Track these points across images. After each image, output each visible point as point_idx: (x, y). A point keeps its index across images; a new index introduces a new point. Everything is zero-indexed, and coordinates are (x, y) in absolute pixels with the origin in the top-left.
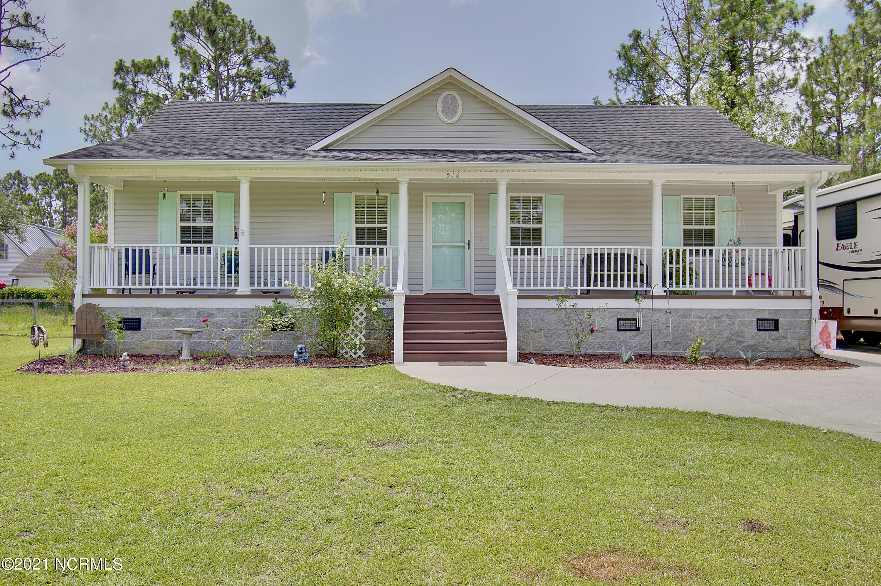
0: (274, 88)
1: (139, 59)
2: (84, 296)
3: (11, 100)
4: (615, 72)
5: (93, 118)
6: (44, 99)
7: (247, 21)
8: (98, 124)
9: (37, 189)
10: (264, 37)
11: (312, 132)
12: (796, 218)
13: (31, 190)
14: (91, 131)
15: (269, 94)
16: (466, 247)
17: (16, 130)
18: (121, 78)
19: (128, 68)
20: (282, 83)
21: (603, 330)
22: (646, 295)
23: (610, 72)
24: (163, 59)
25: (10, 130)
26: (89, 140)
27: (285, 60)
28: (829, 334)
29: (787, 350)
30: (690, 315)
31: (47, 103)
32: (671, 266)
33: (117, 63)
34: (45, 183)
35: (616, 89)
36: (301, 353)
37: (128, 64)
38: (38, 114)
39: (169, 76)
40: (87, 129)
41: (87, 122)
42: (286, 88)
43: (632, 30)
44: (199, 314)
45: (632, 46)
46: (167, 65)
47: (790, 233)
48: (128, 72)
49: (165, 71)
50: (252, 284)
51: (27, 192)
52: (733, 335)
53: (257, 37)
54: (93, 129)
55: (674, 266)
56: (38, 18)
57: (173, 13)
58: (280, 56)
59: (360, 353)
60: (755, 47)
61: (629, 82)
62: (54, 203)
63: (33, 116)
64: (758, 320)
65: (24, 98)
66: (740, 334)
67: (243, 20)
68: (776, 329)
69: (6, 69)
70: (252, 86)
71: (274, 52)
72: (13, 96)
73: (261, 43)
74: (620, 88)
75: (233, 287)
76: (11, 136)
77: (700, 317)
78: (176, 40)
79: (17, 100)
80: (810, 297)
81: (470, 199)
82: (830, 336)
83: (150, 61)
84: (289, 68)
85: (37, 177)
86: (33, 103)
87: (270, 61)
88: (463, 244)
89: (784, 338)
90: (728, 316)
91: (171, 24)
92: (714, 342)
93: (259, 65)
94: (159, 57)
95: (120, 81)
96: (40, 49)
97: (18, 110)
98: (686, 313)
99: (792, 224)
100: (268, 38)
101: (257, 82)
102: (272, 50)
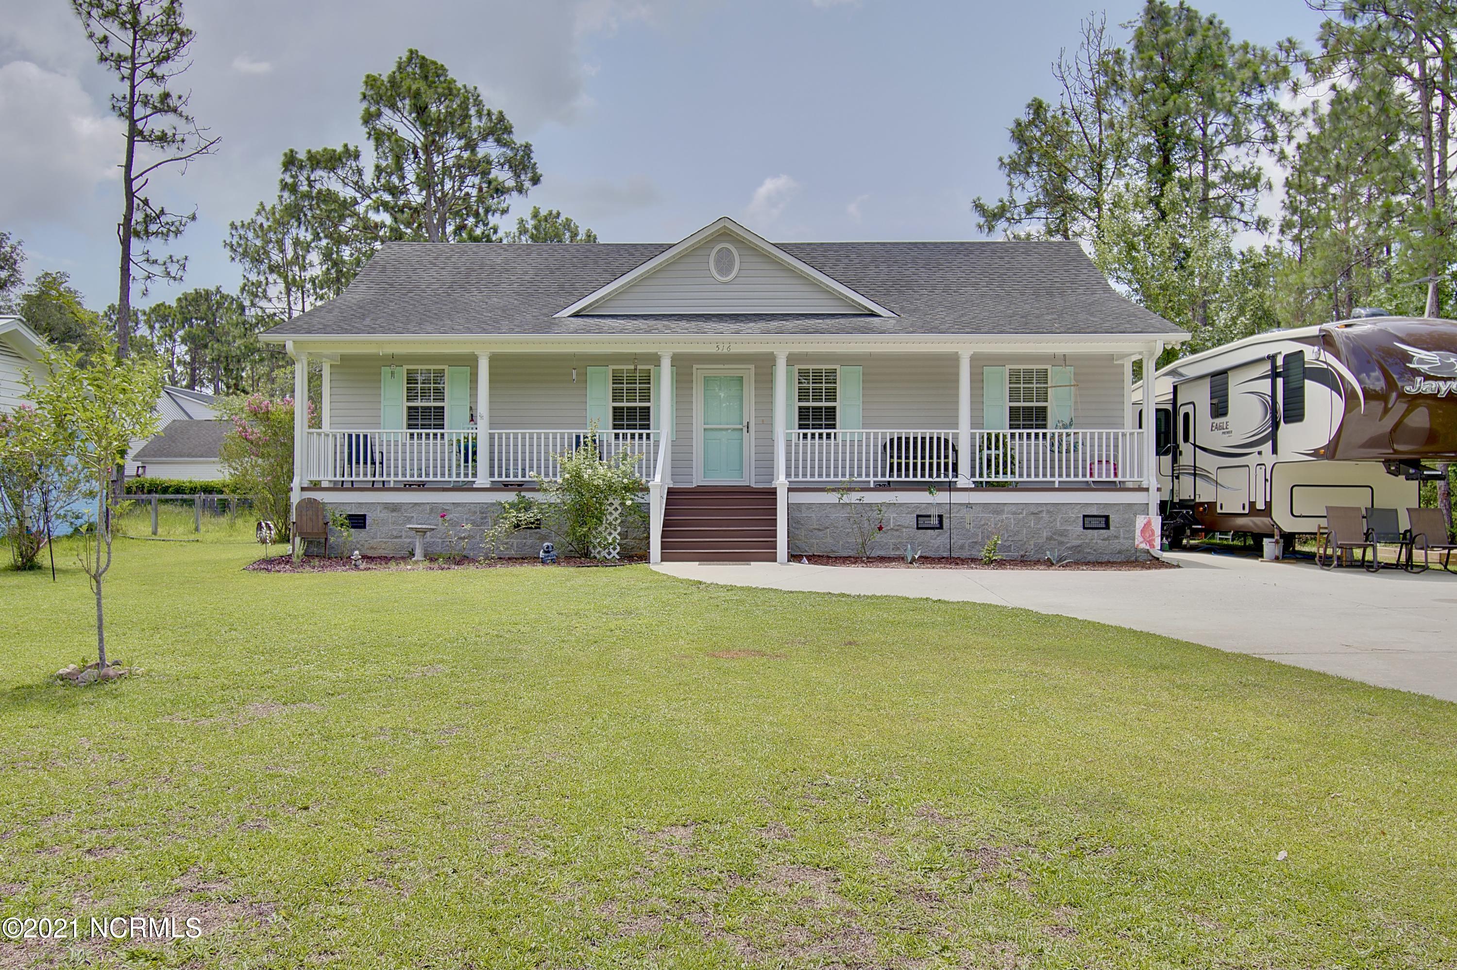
0: (511, 183)
1: (317, 148)
2: (303, 489)
3: (147, 216)
4: (1006, 160)
5: (243, 226)
6: (190, 213)
7: (470, 87)
8: (250, 235)
9: (152, 328)
10: (495, 111)
11: (561, 287)
12: (1175, 388)
13: (143, 331)
14: (240, 245)
15: (503, 193)
16: (745, 430)
17: (153, 258)
18: (292, 176)
19: (302, 161)
20: (523, 177)
21: (899, 528)
22: (950, 487)
23: (1001, 159)
24: (352, 148)
25: (144, 257)
26: (237, 260)
27: (527, 143)
28: (1153, 531)
29: (1119, 552)
30: (1003, 511)
31: (194, 218)
32: (989, 452)
33: (285, 155)
34: (164, 319)
35: (1010, 184)
36: (548, 552)
37: (302, 156)
38: (178, 232)
39: (360, 172)
40: (234, 243)
41: (234, 232)
42: (527, 184)
43: (1032, 98)
44: (432, 510)
45: (1031, 123)
46: (357, 156)
47: (1169, 407)
48: (301, 167)
49: (354, 164)
50: (492, 475)
51: (139, 333)
52: (1055, 534)
53: (485, 112)
54: (242, 242)
55: (993, 452)
56: (180, 97)
57: (364, 79)
58: (519, 138)
59: (614, 553)
60: (1211, 123)
61: (1028, 173)
62: (177, 350)
63: (172, 235)
64: (1084, 516)
65: (162, 212)
66: (1063, 533)
67: (465, 87)
68: (1107, 527)
69: (141, 175)
70: (477, 180)
71: (510, 132)
72: (149, 211)
73: (491, 120)
74: (1016, 183)
75: (470, 479)
76: (145, 265)
77: (1014, 513)
78: (368, 118)
79: (153, 215)
80: (1147, 490)
81: (749, 372)
82: (1153, 534)
83: (335, 151)
84: (532, 155)
85: (154, 310)
86: (174, 219)
87: (505, 145)
88: (741, 427)
89: (1116, 537)
90: (1048, 512)
91: (361, 97)
92: (1032, 543)
93: (489, 149)
94: (346, 146)
95: (290, 180)
96: (183, 141)
97: (153, 228)
98: (997, 508)
99: (1171, 396)
100: (501, 113)
101: (485, 173)
102: (508, 130)
